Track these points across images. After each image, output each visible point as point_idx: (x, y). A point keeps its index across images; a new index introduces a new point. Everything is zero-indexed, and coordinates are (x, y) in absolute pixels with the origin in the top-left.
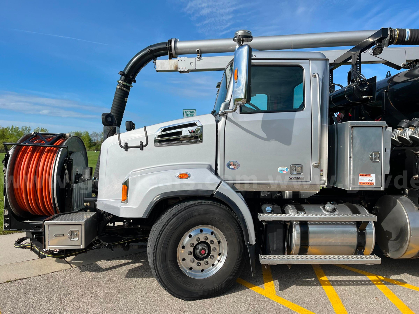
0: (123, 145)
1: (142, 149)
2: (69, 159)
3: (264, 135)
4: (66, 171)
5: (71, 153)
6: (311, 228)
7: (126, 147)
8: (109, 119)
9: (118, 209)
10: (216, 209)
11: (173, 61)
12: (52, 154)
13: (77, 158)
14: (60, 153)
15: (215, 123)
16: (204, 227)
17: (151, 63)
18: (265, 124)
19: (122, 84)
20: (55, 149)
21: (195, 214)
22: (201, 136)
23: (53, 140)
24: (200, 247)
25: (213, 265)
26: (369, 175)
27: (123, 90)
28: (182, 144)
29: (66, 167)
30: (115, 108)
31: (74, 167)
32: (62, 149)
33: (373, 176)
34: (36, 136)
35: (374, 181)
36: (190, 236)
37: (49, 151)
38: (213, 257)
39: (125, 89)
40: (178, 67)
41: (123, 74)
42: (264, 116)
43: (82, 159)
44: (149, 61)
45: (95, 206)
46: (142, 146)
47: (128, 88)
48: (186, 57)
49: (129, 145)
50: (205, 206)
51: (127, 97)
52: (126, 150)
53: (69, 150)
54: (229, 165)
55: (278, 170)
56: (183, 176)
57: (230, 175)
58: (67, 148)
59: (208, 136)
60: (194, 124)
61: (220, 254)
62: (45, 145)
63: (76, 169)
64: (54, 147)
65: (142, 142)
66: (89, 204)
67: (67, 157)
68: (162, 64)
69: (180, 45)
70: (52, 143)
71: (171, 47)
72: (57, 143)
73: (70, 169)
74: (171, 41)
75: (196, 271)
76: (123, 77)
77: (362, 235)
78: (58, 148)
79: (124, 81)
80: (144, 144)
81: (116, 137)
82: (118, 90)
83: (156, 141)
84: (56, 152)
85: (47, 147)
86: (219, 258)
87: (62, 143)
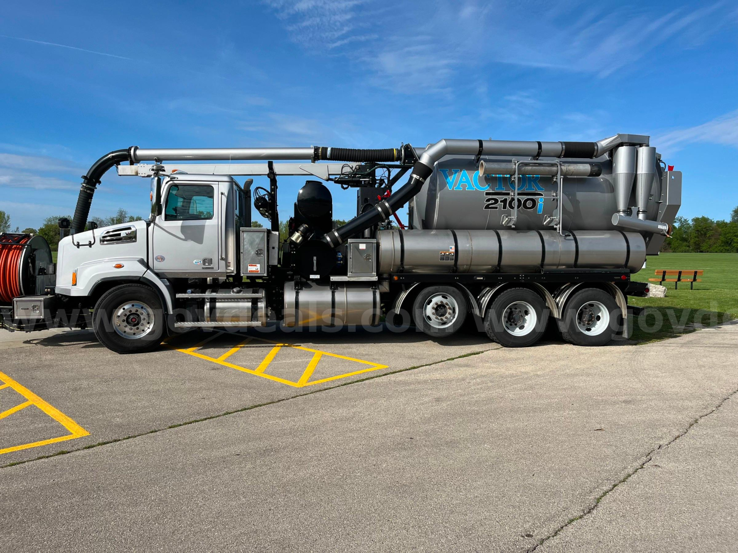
0: (76, 243)
1: (90, 247)
2: (33, 254)
3: (183, 237)
4: (30, 265)
5: (35, 250)
6: (218, 305)
7: (78, 245)
8: (65, 223)
9: (69, 290)
10: (143, 290)
11: (134, 167)
12: (18, 251)
13: (41, 254)
14: (25, 250)
15: (145, 227)
16: (135, 303)
17: (114, 167)
18: (183, 228)
19: (85, 187)
20: (20, 246)
21: (127, 292)
22: (135, 237)
23: (19, 239)
24: (132, 317)
25: (143, 331)
26: (255, 266)
27: (86, 192)
28: (123, 243)
29: (30, 261)
30: (79, 209)
31: (37, 262)
32: (26, 246)
33: (258, 266)
34: (4, 236)
35: (259, 270)
36: (124, 309)
37: (15, 249)
38: (143, 325)
39: (88, 191)
40: (139, 172)
41: (85, 177)
42: (183, 222)
43: (46, 255)
44: (111, 165)
45: (54, 291)
46: (90, 245)
47: (93, 191)
48: (146, 164)
49: (80, 244)
50: (134, 287)
51: (92, 199)
52: (78, 247)
53: (33, 247)
54: (157, 259)
55: (194, 262)
56: (119, 266)
57: (158, 266)
58: (31, 246)
59: (141, 237)
60: (129, 228)
61: (148, 323)
62: (12, 243)
63: (40, 264)
64: (20, 245)
65: (90, 242)
66: (49, 290)
67: (31, 253)
68: (124, 169)
69: (139, 152)
70: (19, 242)
71: (130, 154)
72: (23, 242)
73: (33, 262)
74: (131, 149)
75: (129, 334)
76: (86, 180)
77: (255, 308)
78: (23, 246)
79: (87, 184)
80: (92, 243)
81: (70, 237)
82: (82, 192)
83: (101, 241)
84: (21, 249)
85: (14, 245)
86: (148, 326)
87: (27, 241)
